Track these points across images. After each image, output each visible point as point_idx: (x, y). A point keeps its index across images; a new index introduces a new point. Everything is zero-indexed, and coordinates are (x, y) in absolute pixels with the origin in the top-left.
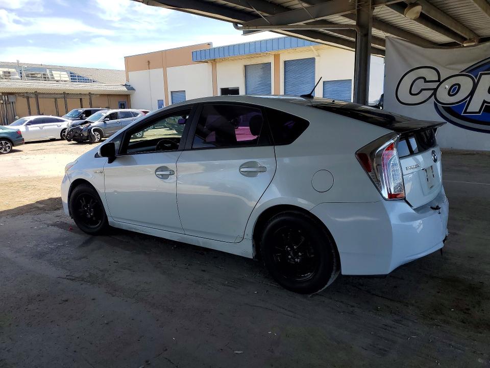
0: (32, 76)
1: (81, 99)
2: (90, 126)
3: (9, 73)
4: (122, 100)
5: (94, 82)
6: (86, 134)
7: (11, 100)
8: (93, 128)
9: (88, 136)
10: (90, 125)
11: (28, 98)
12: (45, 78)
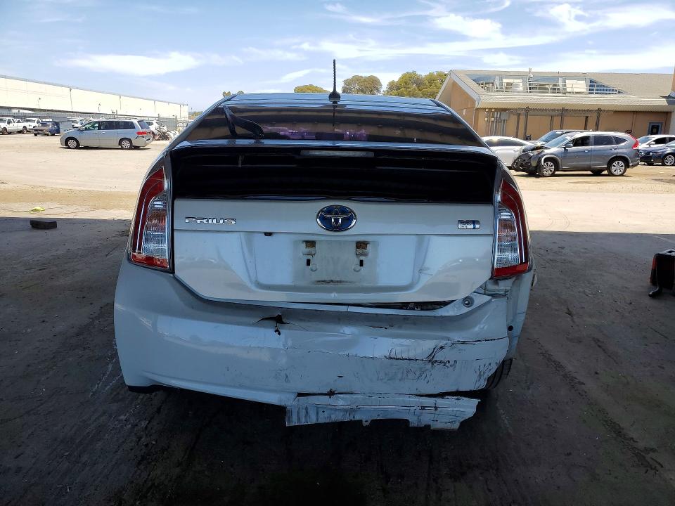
0: (542, 88)
1: (587, 117)
2: (543, 153)
3: (511, 84)
4: (655, 120)
5: (619, 92)
6: (534, 164)
7: (502, 118)
8: (546, 156)
9: (536, 167)
10: (542, 151)
11: (519, 115)
12: (555, 89)
